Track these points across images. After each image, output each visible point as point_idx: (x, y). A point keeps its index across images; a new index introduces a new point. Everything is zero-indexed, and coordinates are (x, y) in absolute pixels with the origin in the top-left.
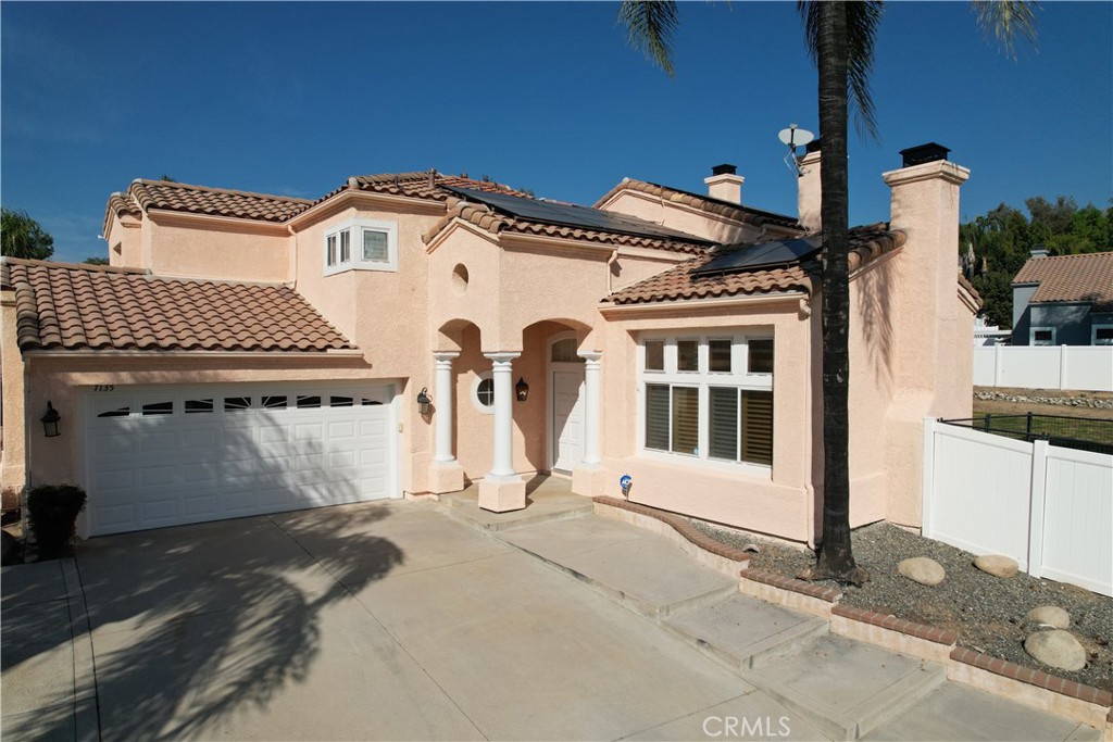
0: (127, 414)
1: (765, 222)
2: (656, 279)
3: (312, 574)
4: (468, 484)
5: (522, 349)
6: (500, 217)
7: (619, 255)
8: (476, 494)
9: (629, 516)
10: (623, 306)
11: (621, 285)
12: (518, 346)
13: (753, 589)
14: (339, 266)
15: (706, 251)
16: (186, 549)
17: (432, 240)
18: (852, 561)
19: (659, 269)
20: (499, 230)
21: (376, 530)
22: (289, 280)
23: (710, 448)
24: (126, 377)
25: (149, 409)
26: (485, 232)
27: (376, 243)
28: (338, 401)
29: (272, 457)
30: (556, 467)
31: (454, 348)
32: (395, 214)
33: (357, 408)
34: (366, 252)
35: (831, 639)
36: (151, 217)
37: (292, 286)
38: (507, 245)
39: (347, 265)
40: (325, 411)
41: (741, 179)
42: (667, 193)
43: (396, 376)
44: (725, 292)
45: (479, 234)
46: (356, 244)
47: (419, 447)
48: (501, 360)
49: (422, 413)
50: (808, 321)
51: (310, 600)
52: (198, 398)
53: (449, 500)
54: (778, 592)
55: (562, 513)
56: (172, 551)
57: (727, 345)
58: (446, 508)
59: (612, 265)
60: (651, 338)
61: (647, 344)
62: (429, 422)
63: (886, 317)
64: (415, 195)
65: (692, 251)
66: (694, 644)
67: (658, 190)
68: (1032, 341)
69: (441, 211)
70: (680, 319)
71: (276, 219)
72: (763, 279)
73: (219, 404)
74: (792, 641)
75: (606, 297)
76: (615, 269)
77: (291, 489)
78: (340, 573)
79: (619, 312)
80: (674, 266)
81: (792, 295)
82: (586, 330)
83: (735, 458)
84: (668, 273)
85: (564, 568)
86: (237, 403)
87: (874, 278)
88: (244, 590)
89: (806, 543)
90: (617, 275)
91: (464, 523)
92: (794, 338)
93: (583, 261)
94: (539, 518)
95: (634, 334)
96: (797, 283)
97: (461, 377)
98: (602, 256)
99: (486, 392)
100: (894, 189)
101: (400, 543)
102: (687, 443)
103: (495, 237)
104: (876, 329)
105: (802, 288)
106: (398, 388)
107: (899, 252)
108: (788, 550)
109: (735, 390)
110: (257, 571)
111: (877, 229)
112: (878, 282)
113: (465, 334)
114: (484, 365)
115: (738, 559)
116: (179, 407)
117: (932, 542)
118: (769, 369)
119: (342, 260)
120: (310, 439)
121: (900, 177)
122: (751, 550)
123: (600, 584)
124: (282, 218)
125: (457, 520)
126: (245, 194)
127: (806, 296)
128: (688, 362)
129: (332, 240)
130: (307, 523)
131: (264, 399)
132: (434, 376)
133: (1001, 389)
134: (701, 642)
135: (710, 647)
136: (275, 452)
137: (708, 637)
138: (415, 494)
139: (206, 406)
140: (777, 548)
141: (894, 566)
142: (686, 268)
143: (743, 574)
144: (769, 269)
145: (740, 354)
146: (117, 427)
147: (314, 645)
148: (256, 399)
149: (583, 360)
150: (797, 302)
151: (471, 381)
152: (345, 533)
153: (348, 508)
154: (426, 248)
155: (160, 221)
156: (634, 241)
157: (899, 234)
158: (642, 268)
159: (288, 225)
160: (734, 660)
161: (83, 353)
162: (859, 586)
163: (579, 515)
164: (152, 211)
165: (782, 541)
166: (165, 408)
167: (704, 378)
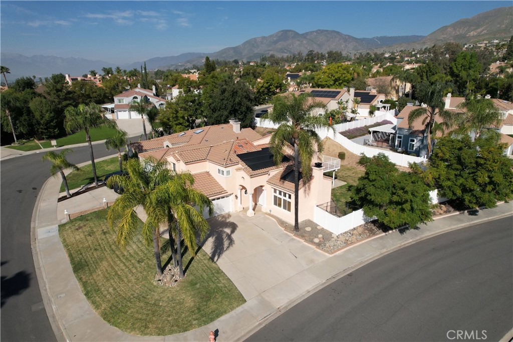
2: (276, 176)
7: (270, 172)
8: (246, 212)
9: (270, 217)
10: (270, 184)
12: (253, 192)
13: (285, 232)
18: (298, 228)
21: (231, 220)
22: (207, 170)
23: (283, 208)
27: (228, 172)
28: (222, 198)
31: (241, 187)
32: (231, 167)
33: (225, 198)
34: (227, 174)
35: (293, 239)
38: (251, 178)
44: (285, 188)
45: (247, 174)
47: (235, 204)
48: (250, 194)
49: (236, 198)
50: (295, 196)
53: (241, 213)
54: (288, 232)
55: (260, 216)
57: (285, 193)
61: (274, 189)
64: (234, 163)
66: (276, 240)
70: (279, 189)
71: (205, 159)
74: (287, 239)
75: (267, 180)
78: (231, 229)
82: (264, 186)
83: (286, 210)
85: (261, 228)
89: (294, 225)
90: (269, 175)
91: (245, 219)
92: (293, 196)
93: (263, 176)
94: (257, 217)
95: (272, 188)
102: (280, 206)
104: (307, 191)
106: (232, 194)
107: (313, 179)
109: (286, 200)
110: (220, 229)
112: (308, 185)
117: (314, 223)
118: (290, 199)
119: (222, 175)
120: (221, 205)
123: (266, 231)
128: (280, 194)
129: (219, 170)
132: (238, 192)
135: (278, 240)
138: (235, 211)
141: (305, 228)
143: (284, 230)
145: (287, 196)
149: (264, 190)
150: (293, 193)
153: (224, 214)
155: (187, 165)
157: (313, 177)
158: (274, 172)
160: (280, 241)
162: (298, 232)
163: (263, 216)
165: (291, 225)
167: (282, 197)
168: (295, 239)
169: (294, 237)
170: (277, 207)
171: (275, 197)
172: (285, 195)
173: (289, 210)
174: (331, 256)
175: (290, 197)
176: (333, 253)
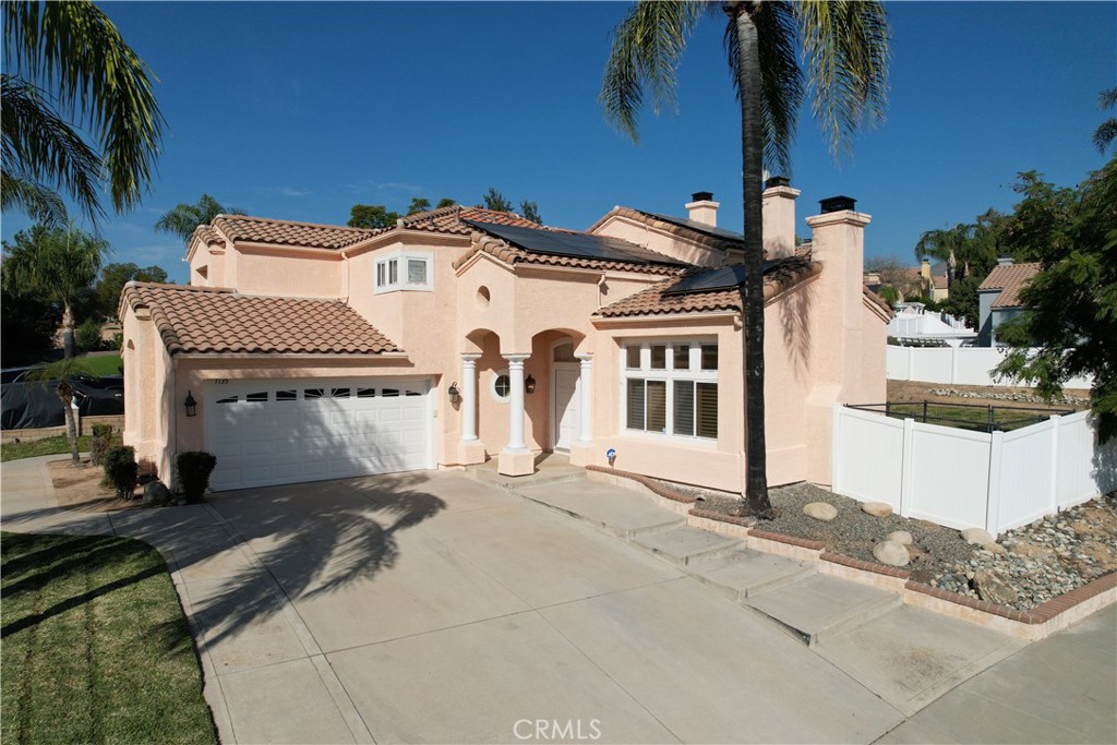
0: (236, 401)
1: (728, 247)
2: (636, 297)
3: (382, 514)
4: (488, 458)
5: (531, 352)
6: (514, 250)
7: (607, 278)
8: (496, 464)
9: (613, 478)
10: (609, 318)
11: (608, 301)
12: (528, 350)
13: (696, 522)
14: (388, 287)
15: (678, 273)
16: (285, 500)
17: (460, 266)
18: (769, 503)
19: (639, 288)
20: (515, 262)
21: (421, 488)
22: (342, 296)
23: (675, 427)
24: (237, 373)
25: (251, 398)
26: (503, 263)
27: (417, 268)
28: (387, 392)
29: (340, 435)
30: (558, 446)
31: (477, 351)
32: (432, 247)
33: (402, 398)
34: (410, 277)
35: (747, 552)
36: (237, 248)
37: (344, 301)
38: (520, 273)
39: (394, 287)
40: (379, 399)
41: (716, 204)
42: (650, 220)
43: (432, 373)
44: (683, 309)
45: (498, 264)
46: (402, 270)
47: (450, 428)
48: (515, 360)
49: (453, 402)
50: (741, 332)
51: (385, 528)
52: (286, 389)
53: (474, 470)
54: (713, 523)
55: (562, 477)
56: (276, 501)
57: (685, 349)
58: (472, 475)
59: (601, 286)
60: (631, 343)
61: (628, 348)
62: (458, 410)
63: (805, 327)
64: (447, 231)
65: (666, 273)
66: (650, 552)
67: (643, 218)
68: (993, 343)
69: (468, 243)
70: (651, 329)
71: (331, 247)
72: (711, 299)
73: (301, 394)
74: (717, 550)
75: (596, 311)
76: (604, 289)
77: (352, 460)
78: (403, 513)
79: (606, 323)
80: (650, 286)
81: (729, 312)
82: (581, 337)
83: (692, 434)
84: (645, 292)
85: (563, 510)
86: (314, 393)
87: (794, 299)
88: (337, 523)
89: (740, 494)
90: (605, 293)
91: (488, 484)
92: (731, 343)
93: (578, 284)
94: (544, 480)
95: (618, 340)
96: (733, 304)
97: (482, 374)
98: (593, 279)
99: (503, 385)
100: (814, 231)
101: (442, 497)
102: (657, 424)
103: (511, 267)
104: (796, 336)
105: (735, 308)
106: (433, 381)
107: (817, 278)
108: (727, 499)
109: (692, 383)
110: (342, 512)
111: (803, 260)
112: (798, 302)
113: (487, 341)
114: (501, 364)
115: (687, 502)
116: (272, 396)
117: (838, 496)
118: (715, 367)
119: (391, 282)
120: (366, 421)
121: (818, 221)
122: (700, 499)
123: (588, 519)
124: (336, 245)
125: (482, 483)
126: (302, 224)
127: (739, 314)
128: (658, 361)
129: (380, 267)
130: (367, 484)
131: (333, 390)
132: (462, 373)
133: (956, 386)
134: (655, 550)
135: (661, 553)
136: (342, 432)
137: (660, 547)
138: (447, 466)
139: (291, 395)
140: (719, 498)
141: (801, 508)
142: (660, 289)
143: (691, 512)
144: (718, 291)
145: (695, 355)
146: (229, 410)
147: (395, 551)
148: (328, 391)
149: (579, 360)
150: (732, 318)
151: (490, 377)
152: (399, 490)
153: (396, 475)
154: (455, 272)
155: (243, 250)
156: (618, 267)
157: (816, 265)
158: (625, 287)
159: (342, 251)
160: (675, 559)
161: (211, 355)
162: (771, 520)
163: (575, 479)
164: (238, 243)
165: (724, 493)
166: (262, 397)
167: (670, 374)
168: (760, 554)
169: (755, 543)
170: (645, 436)
171: (635, 385)
172: (682, 361)
173: (709, 428)
174: (1038, 632)
175: (710, 361)
176: (1042, 617)
